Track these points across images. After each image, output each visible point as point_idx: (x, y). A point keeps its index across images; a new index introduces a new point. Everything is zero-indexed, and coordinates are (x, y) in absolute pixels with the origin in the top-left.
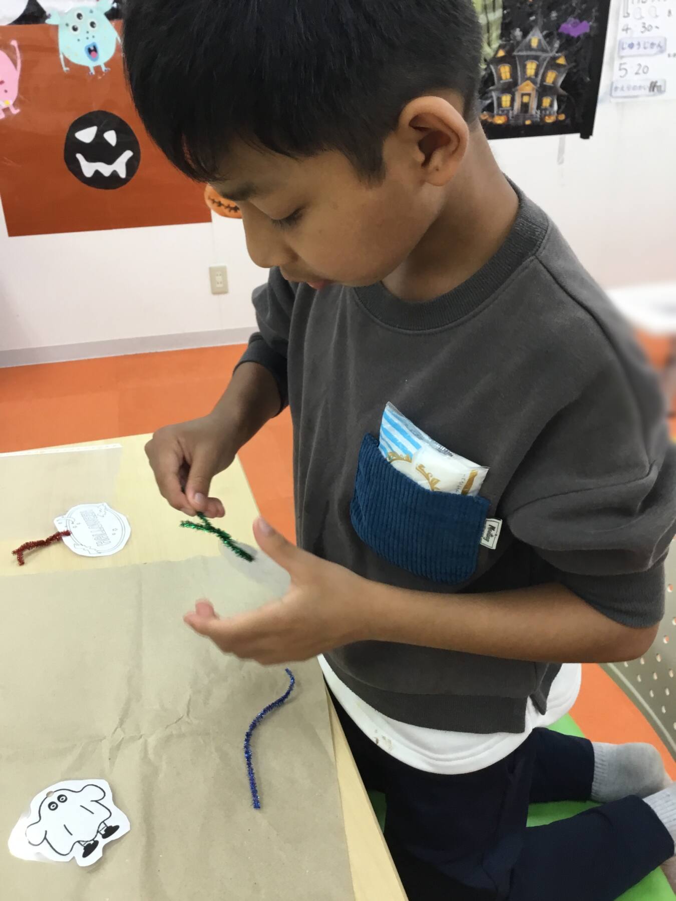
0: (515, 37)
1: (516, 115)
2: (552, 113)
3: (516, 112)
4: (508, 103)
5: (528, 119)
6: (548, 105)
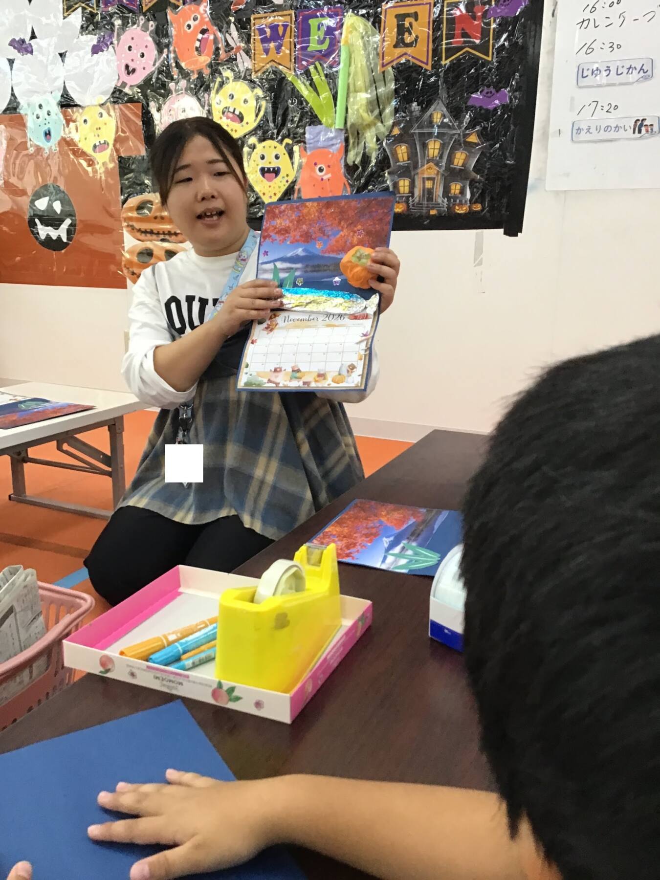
0: (412, 112)
1: (417, 204)
2: (464, 201)
3: (417, 199)
4: (407, 189)
5: (433, 208)
6: (457, 192)
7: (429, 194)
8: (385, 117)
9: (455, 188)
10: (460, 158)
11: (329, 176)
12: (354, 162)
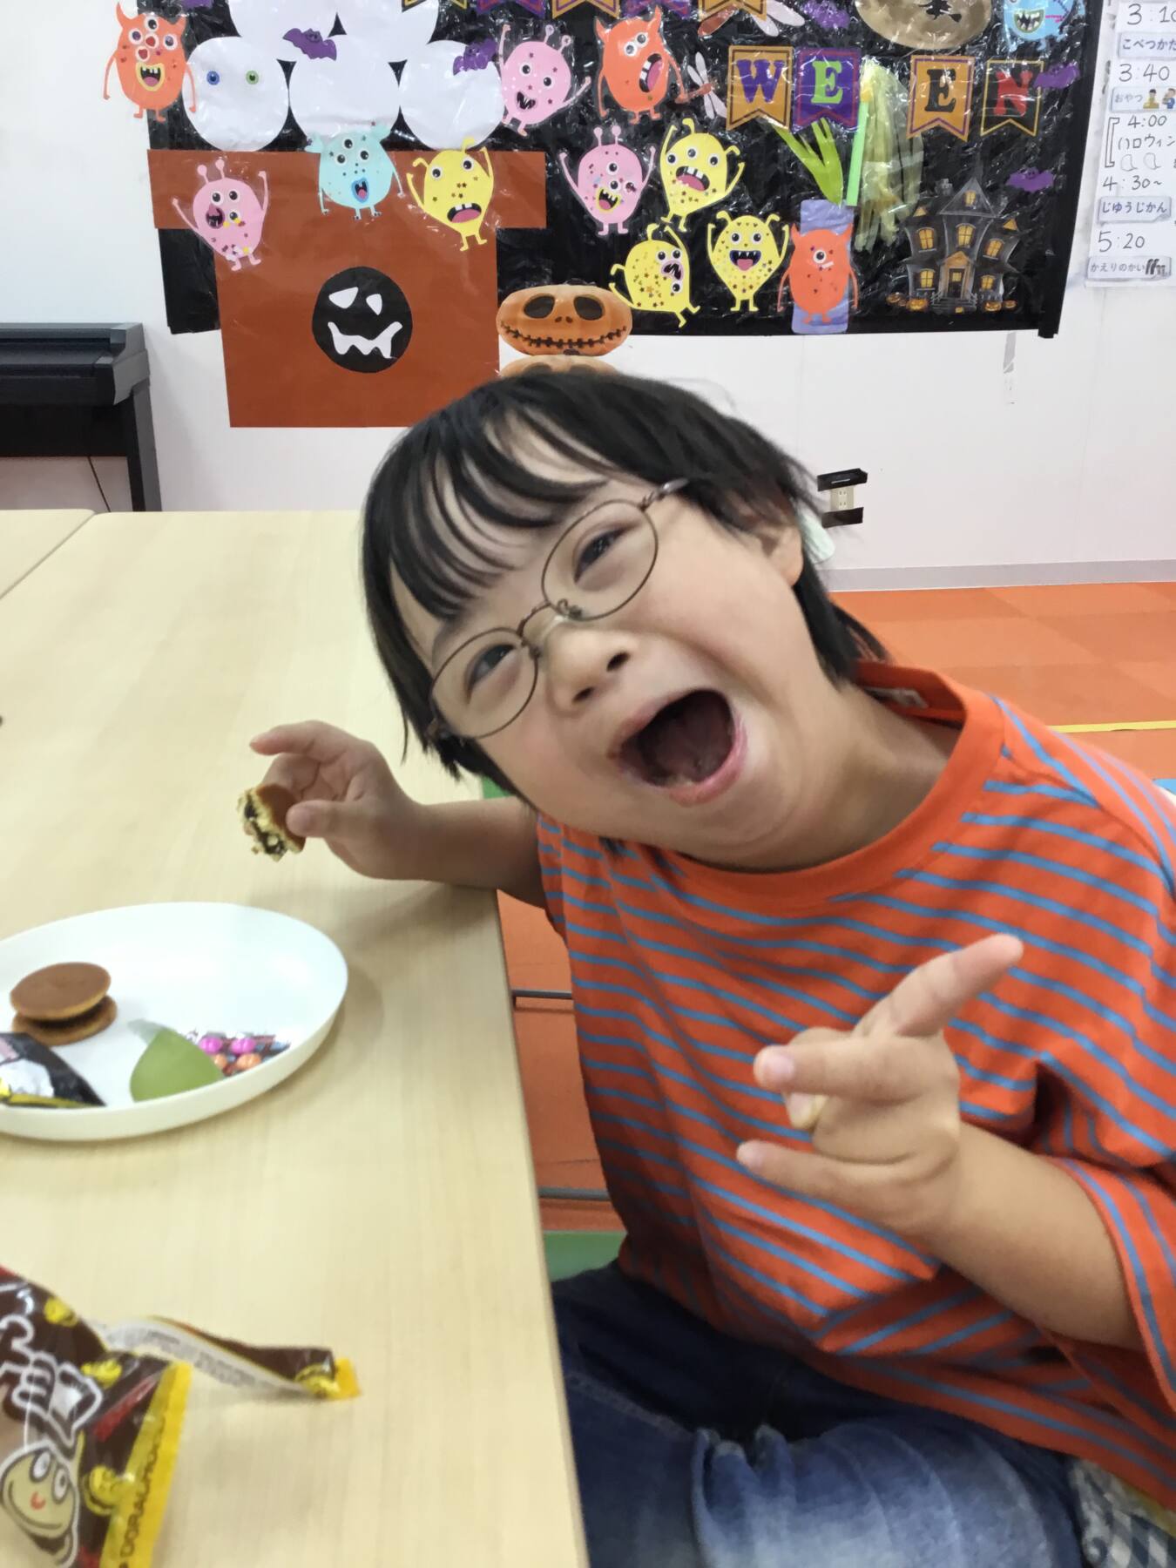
0: (941, 190)
1: (941, 300)
2: (996, 298)
3: (942, 295)
4: (930, 282)
5: (959, 306)
6: (989, 286)
7: (955, 289)
8: (907, 195)
9: (987, 282)
10: (994, 248)
11: (831, 264)
12: (864, 247)
